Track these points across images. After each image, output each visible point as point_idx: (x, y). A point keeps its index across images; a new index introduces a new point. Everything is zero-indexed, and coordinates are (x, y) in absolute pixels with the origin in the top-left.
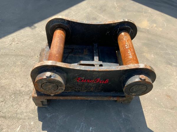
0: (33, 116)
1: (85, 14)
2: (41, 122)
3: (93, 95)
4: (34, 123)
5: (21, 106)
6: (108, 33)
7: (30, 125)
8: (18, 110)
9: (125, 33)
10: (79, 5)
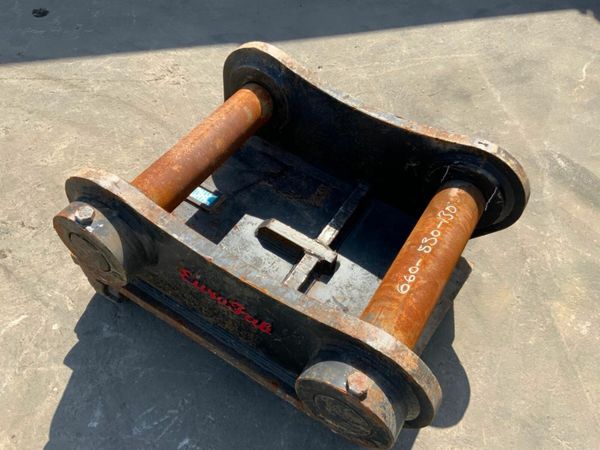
0: (70, 308)
1: (440, 67)
2: (78, 336)
3: (229, 344)
4: (60, 329)
5: (62, 265)
6: (414, 165)
7: (47, 329)
8: (49, 272)
9: (463, 192)
10: (447, 28)
